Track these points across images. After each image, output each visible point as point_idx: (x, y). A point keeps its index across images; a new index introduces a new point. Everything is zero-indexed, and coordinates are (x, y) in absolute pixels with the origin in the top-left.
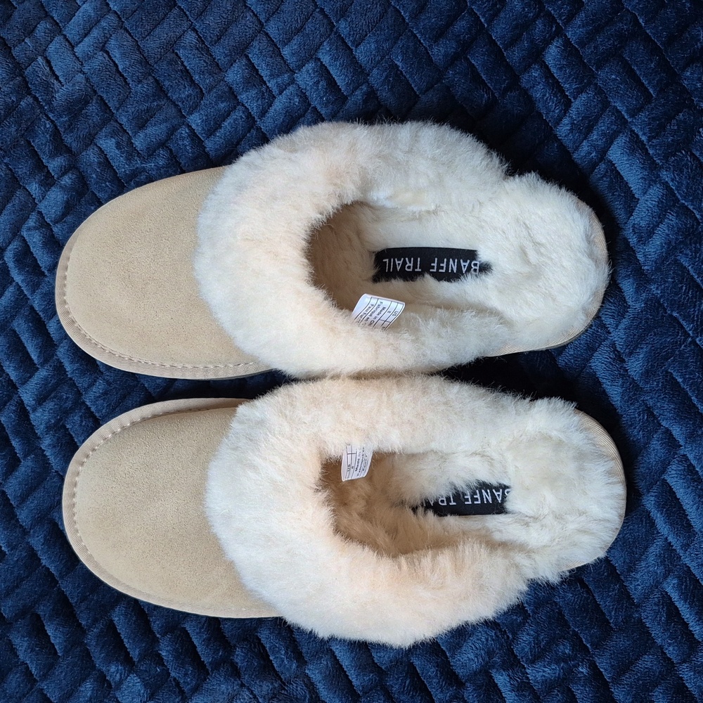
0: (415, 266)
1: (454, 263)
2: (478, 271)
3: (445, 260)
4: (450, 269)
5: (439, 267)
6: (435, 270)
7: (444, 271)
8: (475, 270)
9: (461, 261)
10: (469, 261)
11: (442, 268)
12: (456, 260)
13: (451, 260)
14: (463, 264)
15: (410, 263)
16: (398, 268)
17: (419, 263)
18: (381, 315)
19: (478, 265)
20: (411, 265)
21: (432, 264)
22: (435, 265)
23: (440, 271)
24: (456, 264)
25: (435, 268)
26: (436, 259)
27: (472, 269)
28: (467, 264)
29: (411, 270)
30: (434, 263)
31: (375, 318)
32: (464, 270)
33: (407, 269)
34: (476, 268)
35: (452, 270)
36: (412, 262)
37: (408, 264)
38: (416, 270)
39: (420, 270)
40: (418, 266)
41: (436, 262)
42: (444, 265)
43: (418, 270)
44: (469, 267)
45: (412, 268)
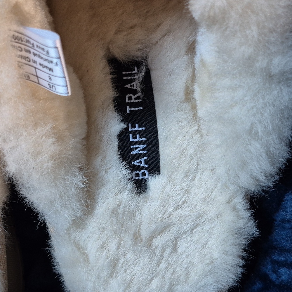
0: (132, 105)
1: (143, 150)
2: (137, 178)
3: (144, 139)
4: (135, 146)
5: (134, 134)
6: (130, 129)
7: (131, 140)
8: (137, 175)
9: (146, 158)
10: (146, 166)
11: (134, 137)
12: (145, 152)
13: (145, 146)
14: (142, 160)
15: (135, 99)
16: (128, 86)
17: (136, 109)
18: (41, 68)
19: (144, 177)
20: (133, 101)
21: (137, 125)
22: (137, 128)
23: (131, 135)
24: (141, 152)
25: (133, 129)
26: (143, 128)
27: (137, 172)
28: (143, 164)
29: (127, 101)
30: (139, 127)
31: (35, 62)
32: (135, 163)
33: (128, 96)
34: (140, 175)
35: (134, 149)
36: (136, 101)
37: (133, 97)
38: (128, 107)
39: (128, 112)
40: (133, 109)
41: (140, 129)
42: (138, 139)
43: (128, 110)
44: (140, 168)
45: (130, 101)
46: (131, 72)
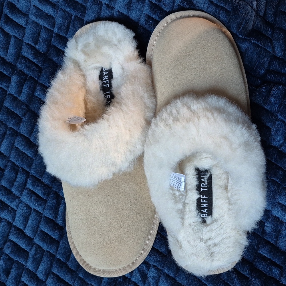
0: (203, 188)
1: (206, 206)
2: (203, 217)
3: (207, 202)
4: (203, 204)
5: (203, 199)
6: (202, 197)
7: (202, 202)
8: (203, 215)
9: (207, 209)
10: (207, 212)
12: (207, 207)
13: (207, 204)
14: (206, 210)
15: (205, 185)
16: (202, 180)
17: (205, 189)
19: (206, 217)
20: (204, 186)
21: (204, 196)
24: (206, 207)
25: (203, 198)
26: (207, 198)
27: (203, 214)
28: (206, 212)
29: (202, 186)
32: (203, 211)
33: (202, 184)
34: (204, 216)
36: (205, 186)
37: (204, 185)
38: (202, 188)
39: (202, 190)
40: (204, 189)
41: (206, 198)
42: (205, 202)
43: (202, 189)
44: (204, 213)
45: (203, 186)
46: (204, 174)
